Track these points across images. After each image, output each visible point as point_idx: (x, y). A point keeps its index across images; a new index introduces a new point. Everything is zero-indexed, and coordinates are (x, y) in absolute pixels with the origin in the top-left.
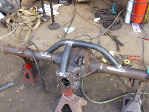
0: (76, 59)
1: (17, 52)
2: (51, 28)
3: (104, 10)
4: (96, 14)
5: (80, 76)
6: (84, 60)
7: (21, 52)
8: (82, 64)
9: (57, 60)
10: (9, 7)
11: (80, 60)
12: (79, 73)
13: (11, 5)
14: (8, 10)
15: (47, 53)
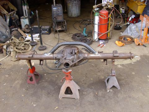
0: (71, 51)
1: (29, 56)
2: (40, 49)
3: (78, 34)
4: (72, 37)
5: (75, 62)
6: (76, 51)
7: (31, 56)
8: (75, 53)
9: (58, 56)
10: (4, 37)
11: (74, 51)
12: (73, 60)
13: (5, 35)
14: (3, 39)
15: (50, 53)
